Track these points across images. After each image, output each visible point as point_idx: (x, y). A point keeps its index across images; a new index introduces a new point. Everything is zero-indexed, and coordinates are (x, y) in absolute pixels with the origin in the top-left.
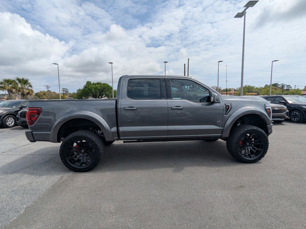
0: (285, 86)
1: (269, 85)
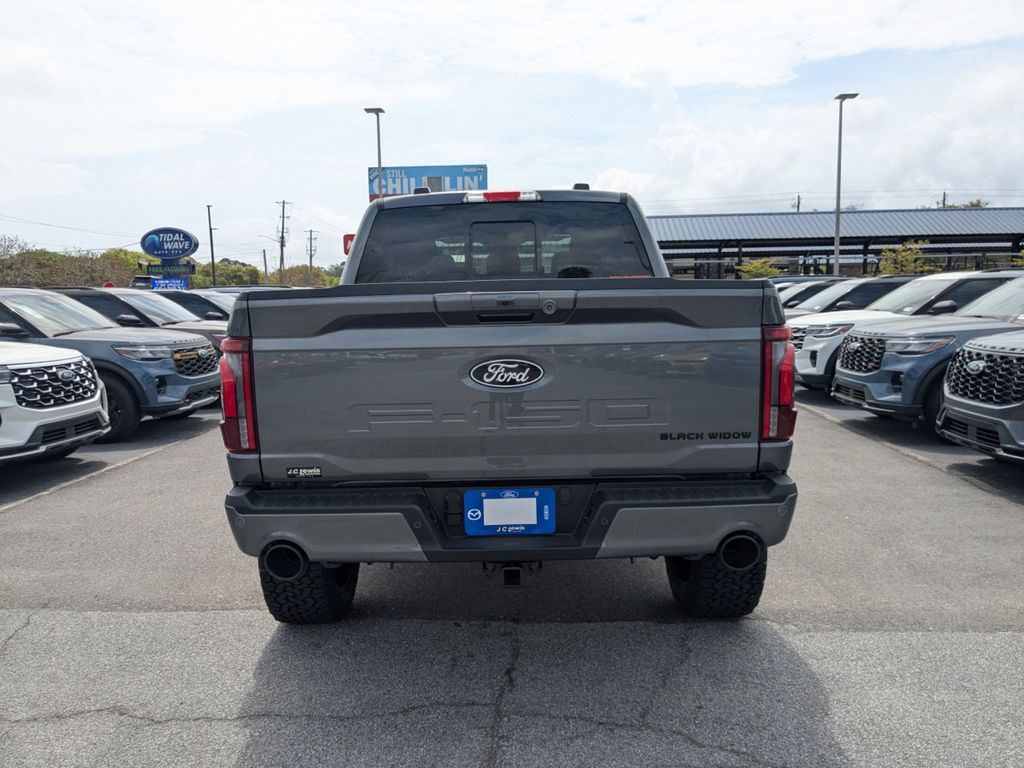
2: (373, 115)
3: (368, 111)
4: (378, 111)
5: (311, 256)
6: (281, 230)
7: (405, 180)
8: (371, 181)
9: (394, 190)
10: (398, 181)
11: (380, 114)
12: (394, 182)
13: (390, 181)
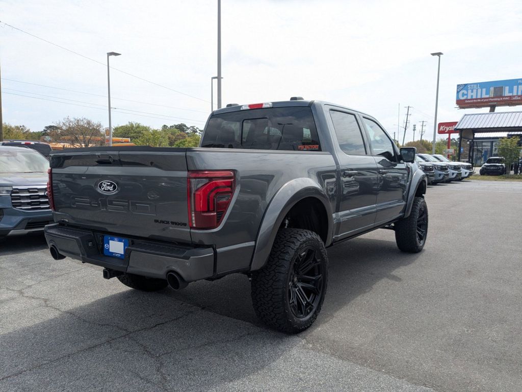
0: (197, 132)
1: (169, 126)
2: (437, 57)
3: (433, 54)
4: (439, 54)
5: (422, 135)
6: (405, 121)
7: (479, 91)
8: (458, 92)
9: (472, 96)
10: (475, 91)
11: (441, 55)
12: (472, 92)
13: (470, 91)
